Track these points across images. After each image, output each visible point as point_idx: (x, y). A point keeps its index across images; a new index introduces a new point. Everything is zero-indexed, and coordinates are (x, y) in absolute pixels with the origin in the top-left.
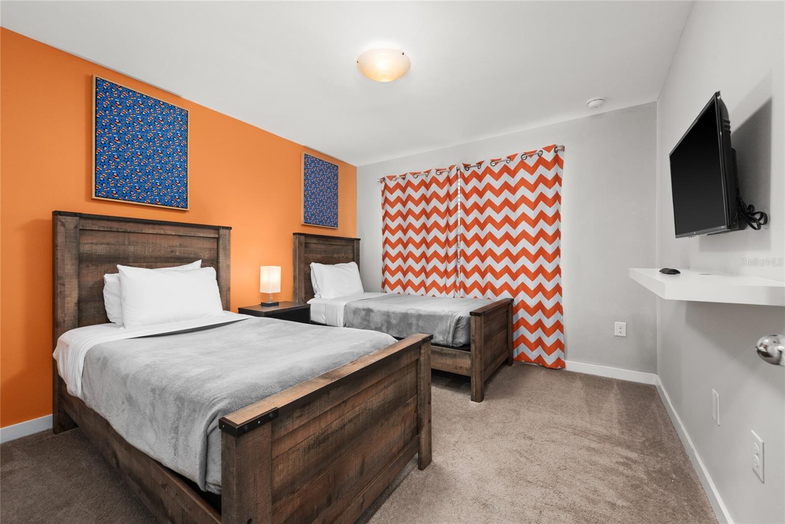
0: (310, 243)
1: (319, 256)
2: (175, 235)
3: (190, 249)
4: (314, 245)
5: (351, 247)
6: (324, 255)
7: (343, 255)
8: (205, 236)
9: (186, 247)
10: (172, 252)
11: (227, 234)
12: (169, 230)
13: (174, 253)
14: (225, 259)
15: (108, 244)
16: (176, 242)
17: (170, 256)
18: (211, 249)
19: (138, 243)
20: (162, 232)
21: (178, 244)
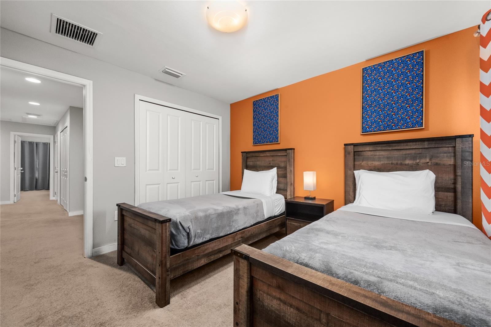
0: (364, 151)
1: (377, 163)
2: (270, 156)
3: (276, 162)
4: (370, 152)
5: (451, 149)
6: (386, 162)
7: (428, 160)
8: (281, 155)
9: (274, 161)
10: (270, 163)
11: (290, 152)
12: (268, 154)
13: (270, 164)
14: (290, 167)
15: (253, 161)
16: (271, 159)
17: (269, 165)
18: (285, 161)
19: (260, 160)
20: (265, 155)
21: (272, 160)
